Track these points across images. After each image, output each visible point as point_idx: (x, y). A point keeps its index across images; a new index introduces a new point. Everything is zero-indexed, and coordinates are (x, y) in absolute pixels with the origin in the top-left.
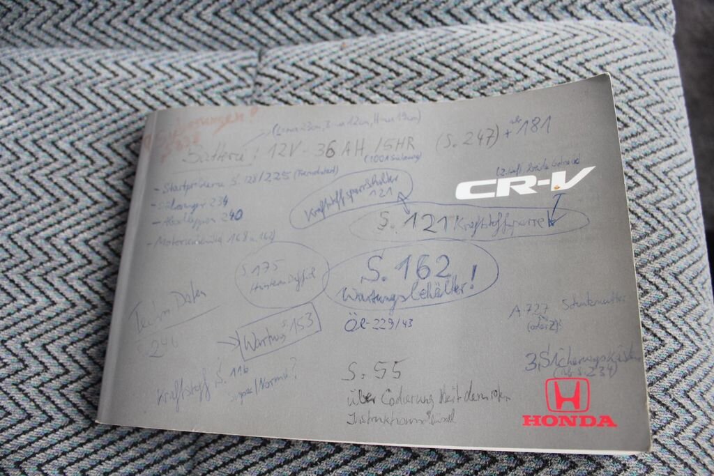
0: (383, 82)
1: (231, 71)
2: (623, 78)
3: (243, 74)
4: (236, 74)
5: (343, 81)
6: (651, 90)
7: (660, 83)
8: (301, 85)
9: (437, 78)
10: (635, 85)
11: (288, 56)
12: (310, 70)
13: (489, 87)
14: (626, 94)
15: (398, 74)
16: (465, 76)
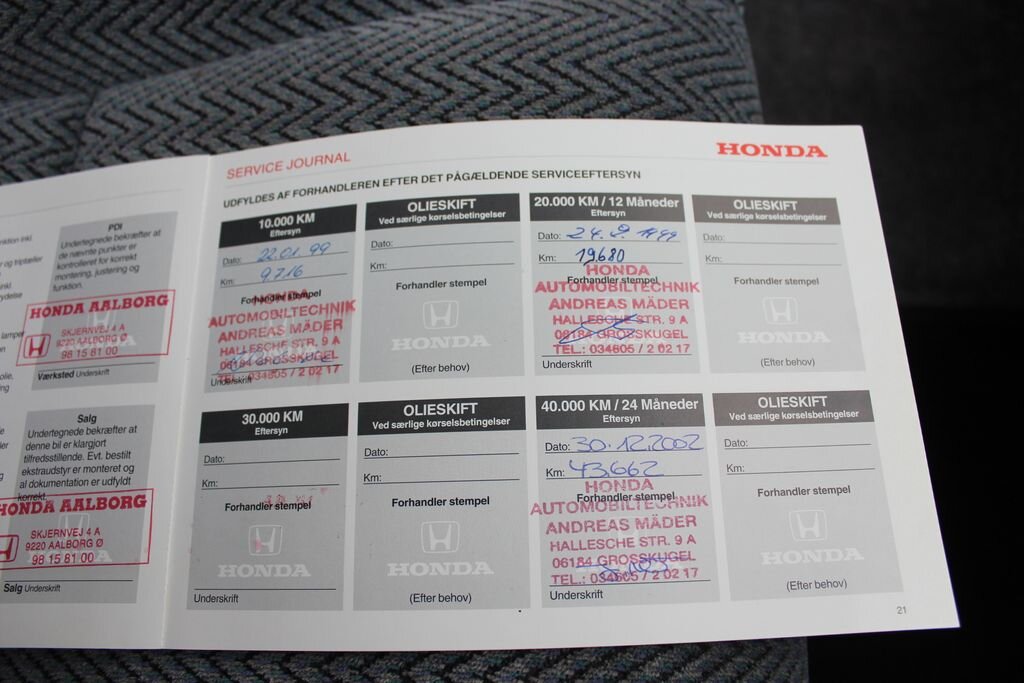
0: (238, 125)
1: (43, 127)
2: (614, 77)
3: (60, 131)
4: (49, 132)
5: (185, 129)
6: (668, 93)
7: (689, 81)
8: (130, 141)
9: (314, 108)
10: (636, 87)
11: (124, 97)
12: (145, 117)
13: (389, 115)
14: (618, 103)
15: (259, 109)
16: (355, 101)
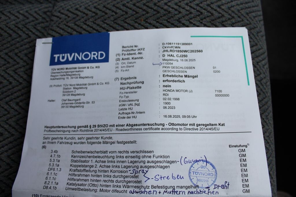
0: (109, 18)
1: (38, 14)
2: (230, 12)
3: (44, 16)
4: (41, 16)
5: (90, 18)
6: (245, 18)
7: (250, 15)
8: (70, 20)
9: (135, 14)
10: (236, 16)
11: (66, 6)
12: (75, 13)
13: (161, 18)
14: (231, 20)
15: (116, 13)
16: (149, 13)
